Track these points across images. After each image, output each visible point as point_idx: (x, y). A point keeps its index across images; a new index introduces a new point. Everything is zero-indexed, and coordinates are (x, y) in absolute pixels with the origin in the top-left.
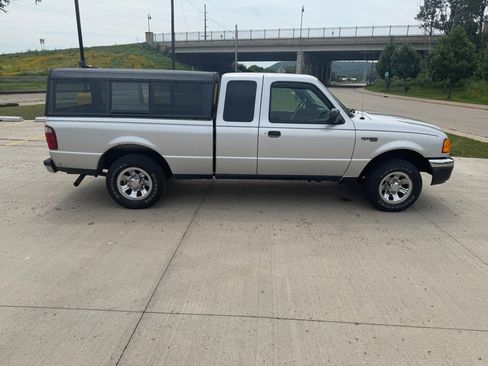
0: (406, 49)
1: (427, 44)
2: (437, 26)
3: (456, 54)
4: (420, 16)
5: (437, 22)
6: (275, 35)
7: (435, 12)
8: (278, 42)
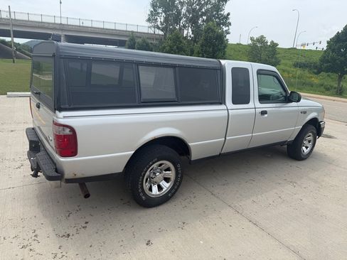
0: (144, 41)
1: (153, 39)
2: (159, 28)
3: (177, 48)
4: (149, 20)
5: (157, 25)
6: (38, 19)
7: (157, 19)
8: (41, 25)
